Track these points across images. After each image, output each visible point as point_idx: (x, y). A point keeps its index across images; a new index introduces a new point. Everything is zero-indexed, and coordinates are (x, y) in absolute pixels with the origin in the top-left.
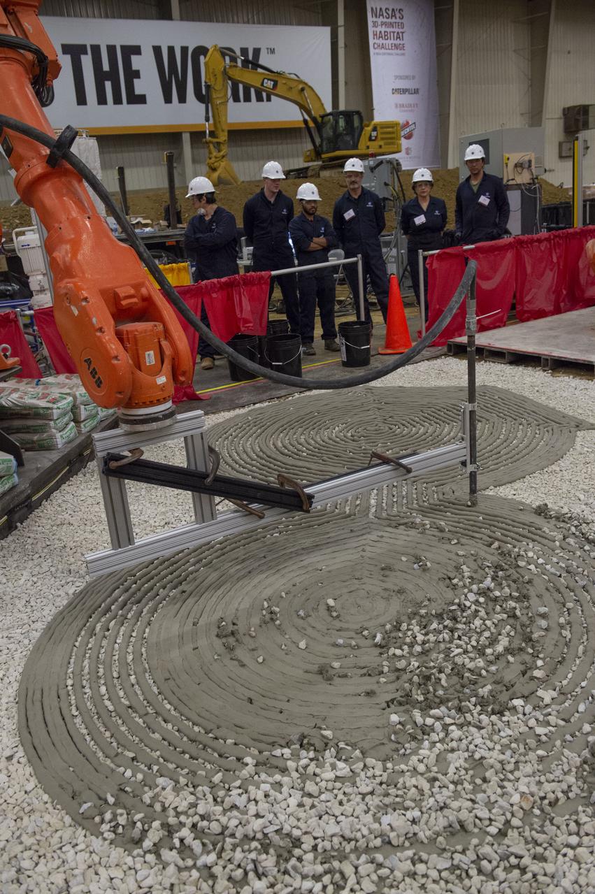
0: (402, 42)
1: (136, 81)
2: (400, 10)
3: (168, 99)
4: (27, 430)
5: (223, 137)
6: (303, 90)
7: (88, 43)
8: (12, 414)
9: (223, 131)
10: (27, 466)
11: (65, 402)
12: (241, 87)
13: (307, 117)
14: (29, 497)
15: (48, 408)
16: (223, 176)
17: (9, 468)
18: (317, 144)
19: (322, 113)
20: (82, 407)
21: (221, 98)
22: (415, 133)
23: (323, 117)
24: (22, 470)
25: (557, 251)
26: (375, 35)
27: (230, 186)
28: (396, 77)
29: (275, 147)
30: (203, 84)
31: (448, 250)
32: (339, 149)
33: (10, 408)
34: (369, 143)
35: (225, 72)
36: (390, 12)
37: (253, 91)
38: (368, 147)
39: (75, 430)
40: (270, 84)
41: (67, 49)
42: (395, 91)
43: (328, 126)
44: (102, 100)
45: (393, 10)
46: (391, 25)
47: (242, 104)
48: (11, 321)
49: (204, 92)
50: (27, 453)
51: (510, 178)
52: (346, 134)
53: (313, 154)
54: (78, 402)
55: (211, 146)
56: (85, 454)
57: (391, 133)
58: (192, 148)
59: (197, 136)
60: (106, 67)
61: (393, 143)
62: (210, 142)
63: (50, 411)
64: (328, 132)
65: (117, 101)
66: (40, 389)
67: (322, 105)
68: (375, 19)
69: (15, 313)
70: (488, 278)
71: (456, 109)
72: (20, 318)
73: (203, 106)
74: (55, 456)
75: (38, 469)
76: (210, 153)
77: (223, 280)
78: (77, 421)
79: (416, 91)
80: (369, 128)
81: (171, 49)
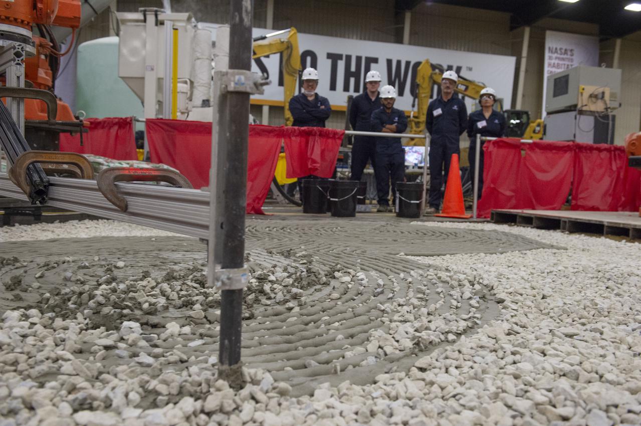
2: (571, 50)
7: (344, 52)
25: (618, 162)
26: (549, 65)
34: (533, 135)
35: (431, 77)
36: (563, 51)
40: (462, 87)
41: (329, 56)
45: (566, 50)
46: (563, 59)
51: (584, 104)
60: (353, 69)
62: (413, 121)
65: (357, 90)
68: (550, 55)
70: (544, 171)
73: (413, 98)
77: (303, 128)
80: (535, 124)
81: (399, 62)
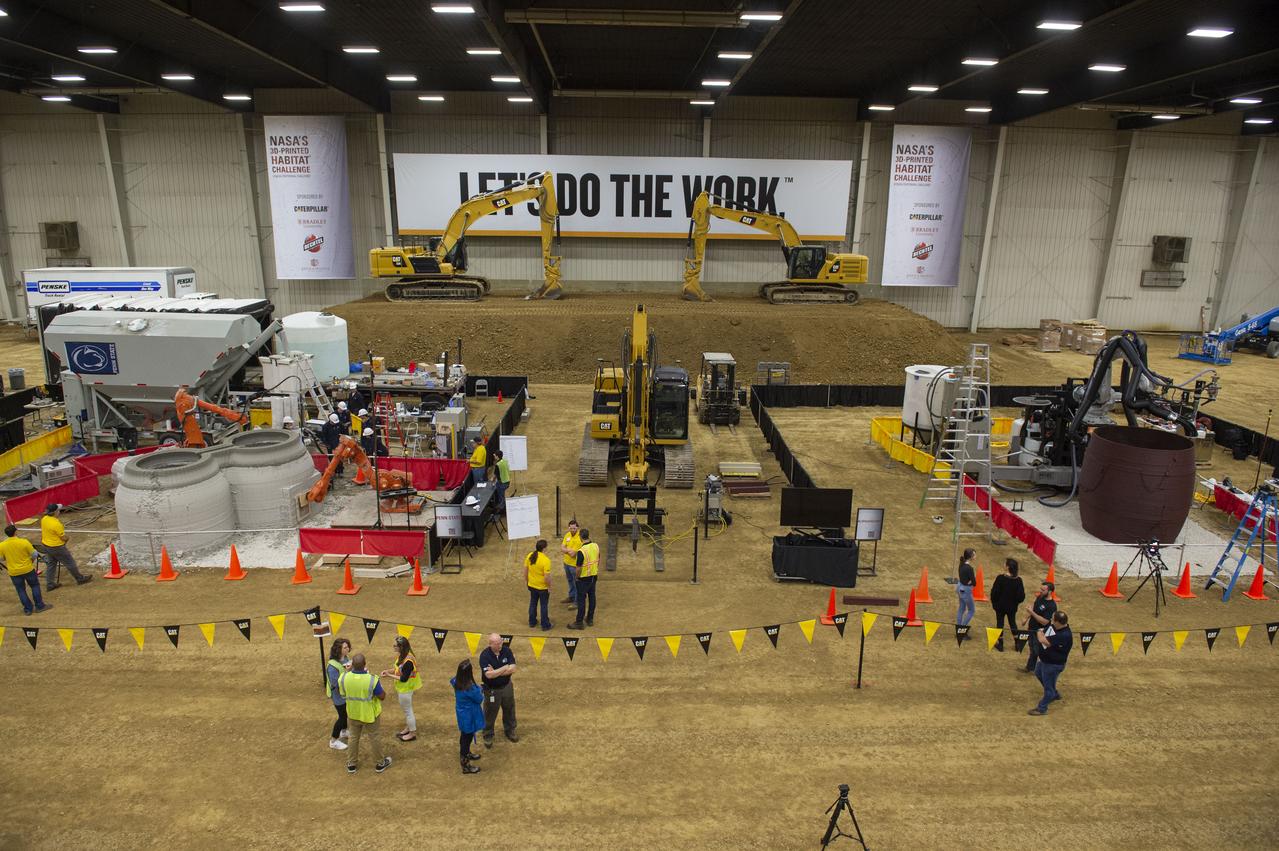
0: (928, 174)
1: (665, 201)
7: (631, 173)
22: (931, 255)
26: (898, 168)
34: (829, 275)
40: (748, 220)
41: (614, 178)
42: (912, 217)
44: (635, 213)
46: (918, 159)
60: (642, 190)
65: (648, 214)
80: (832, 262)
81: (698, 179)
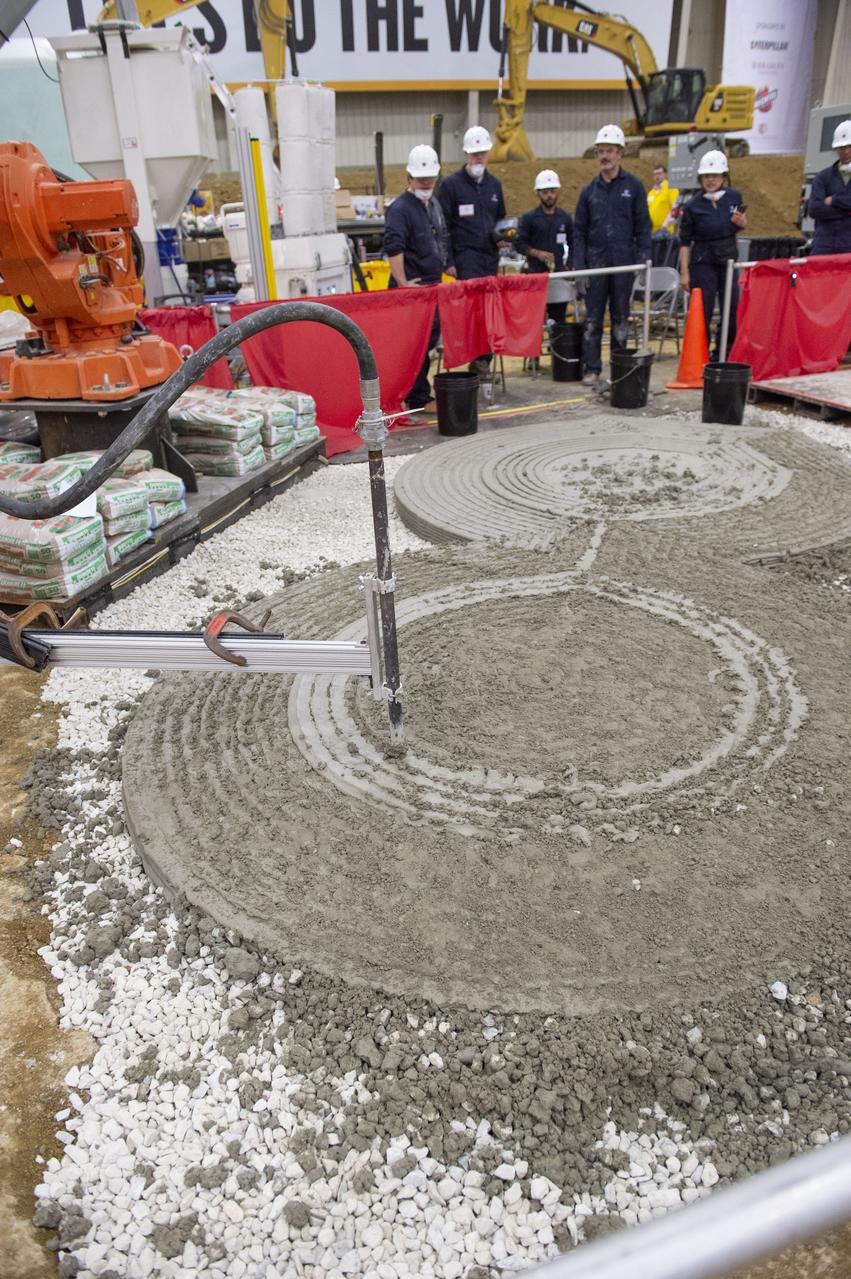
1: (417, 21)
3: (455, 46)
4: (208, 450)
5: (519, 98)
6: (630, 38)
8: (190, 430)
9: (520, 90)
10: (202, 492)
11: (253, 420)
12: (550, 32)
13: (632, 76)
14: (197, 529)
15: (231, 427)
16: (514, 149)
17: (174, 494)
18: (642, 113)
19: (651, 70)
20: (274, 429)
21: (522, 45)
22: (775, 105)
23: (652, 76)
24: (193, 496)
27: (520, 164)
28: (760, 26)
29: (586, 114)
30: (502, 26)
31: (768, 263)
32: (668, 121)
33: (188, 423)
34: (710, 115)
35: (530, 11)
37: (565, 38)
38: (708, 121)
39: (263, 455)
40: (586, 29)
42: (756, 45)
43: (659, 90)
47: (550, 55)
48: (205, 318)
49: (501, 36)
50: (205, 478)
52: (681, 101)
53: (634, 126)
54: (269, 422)
55: (503, 110)
56: (272, 485)
57: (740, 103)
58: (480, 111)
59: (487, 96)
61: (742, 117)
62: (503, 104)
63: (233, 430)
64: (657, 97)
66: (228, 404)
67: (654, 60)
69: (211, 309)
71: (835, 72)
72: (216, 315)
73: (498, 56)
74: (234, 484)
75: (212, 497)
76: (501, 118)
78: (266, 445)
79: (784, 46)
80: (713, 95)
